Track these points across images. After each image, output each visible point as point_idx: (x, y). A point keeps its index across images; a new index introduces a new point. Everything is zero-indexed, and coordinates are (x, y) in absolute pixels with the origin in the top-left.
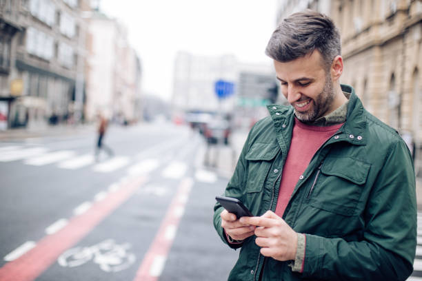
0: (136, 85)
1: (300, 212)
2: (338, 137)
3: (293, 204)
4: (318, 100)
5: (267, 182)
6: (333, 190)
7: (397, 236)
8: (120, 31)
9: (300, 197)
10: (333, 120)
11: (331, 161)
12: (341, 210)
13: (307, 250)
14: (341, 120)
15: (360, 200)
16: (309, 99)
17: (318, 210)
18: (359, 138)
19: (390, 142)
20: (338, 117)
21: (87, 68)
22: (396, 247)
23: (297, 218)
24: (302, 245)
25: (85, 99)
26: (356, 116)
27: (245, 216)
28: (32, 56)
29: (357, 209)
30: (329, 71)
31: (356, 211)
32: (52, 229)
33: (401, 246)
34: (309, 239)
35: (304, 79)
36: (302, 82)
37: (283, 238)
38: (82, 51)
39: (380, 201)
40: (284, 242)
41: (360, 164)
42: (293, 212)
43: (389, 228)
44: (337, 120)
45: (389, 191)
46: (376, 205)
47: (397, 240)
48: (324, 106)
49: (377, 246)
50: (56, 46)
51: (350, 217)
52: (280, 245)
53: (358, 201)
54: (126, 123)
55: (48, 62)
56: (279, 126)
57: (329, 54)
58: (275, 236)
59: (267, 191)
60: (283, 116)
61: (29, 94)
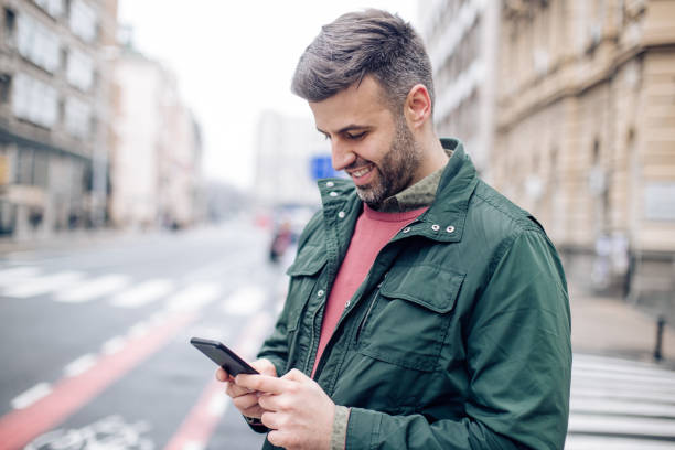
0: (194, 166)
1: (345, 364)
2: (409, 229)
3: (334, 351)
4: (384, 166)
5: (308, 313)
6: (398, 323)
7: (518, 408)
8: (167, 79)
9: (345, 340)
10: (413, 201)
11: (398, 274)
12: (412, 360)
13: (348, 437)
14: (428, 199)
15: (446, 342)
16: (370, 164)
17: (371, 361)
18: (451, 229)
19: (504, 236)
20: (421, 195)
21: (113, 139)
22: (516, 430)
23: (338, 376)
24: (341, 427)
25: (109, 189)
26: (453, 191)
27: (242, 373)
28: (21, 120)
29: (443, 358)
30: (401, 111)
31: (441, 362)
32: (22, 402)
33: (526, 427)
34: (354, 417)
35: (353, 127)
36: (353, 132)
37: (300, 414)
38: (104, 111)
39: (486, 344)
40: (301, 422)
41: (445, 275)
42: (331, 366)
43: (502, 395)
44: (420, 201)
45: (501, 326)
46: (479, 352)
47: (516, 417)
48: (400, 176)
49: (482, 426)
50: (61, 106)
51: (430, 373)
52: (291, 426)
53: (443, 345)
54: (176, 227)
55: (48, 130)
56: (333, 215)
57: (396, 81)
58: (284, 410)
59: (306, 329)
60: (344, 197)
61: (18, 181)
